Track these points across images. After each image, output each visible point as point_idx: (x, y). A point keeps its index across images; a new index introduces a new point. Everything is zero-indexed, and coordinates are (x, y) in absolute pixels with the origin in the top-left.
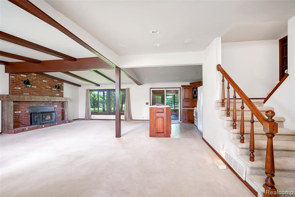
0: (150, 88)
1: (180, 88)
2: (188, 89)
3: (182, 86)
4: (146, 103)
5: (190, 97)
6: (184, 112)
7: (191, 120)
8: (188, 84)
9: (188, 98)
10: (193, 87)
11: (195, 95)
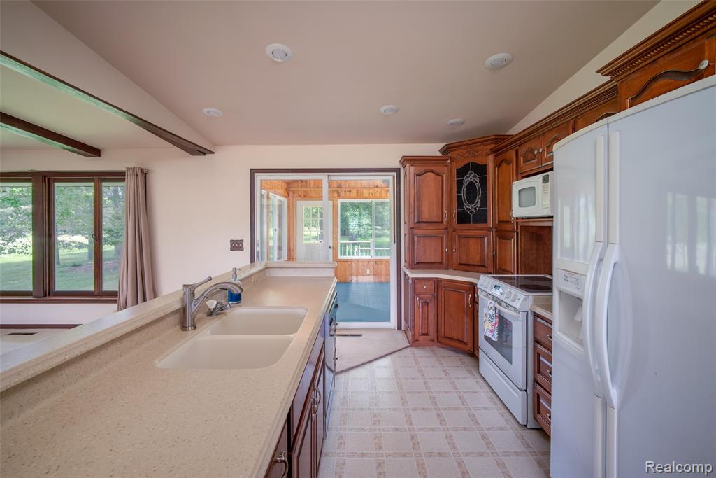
0: (253, 172)
1: (398, 171)
2: (438, 175)
3: (407, 160)
4: (232, 242)
5: (446, 216)
6: (415, 295)
7: (454, 335)
8: (433, 149)
9: (436, 220)
10: (461, 165)
11: (472, 207)
